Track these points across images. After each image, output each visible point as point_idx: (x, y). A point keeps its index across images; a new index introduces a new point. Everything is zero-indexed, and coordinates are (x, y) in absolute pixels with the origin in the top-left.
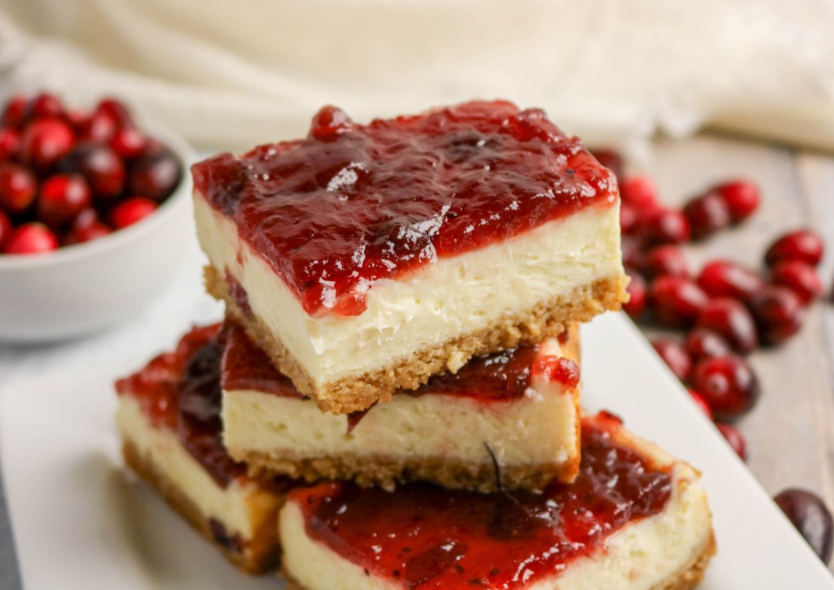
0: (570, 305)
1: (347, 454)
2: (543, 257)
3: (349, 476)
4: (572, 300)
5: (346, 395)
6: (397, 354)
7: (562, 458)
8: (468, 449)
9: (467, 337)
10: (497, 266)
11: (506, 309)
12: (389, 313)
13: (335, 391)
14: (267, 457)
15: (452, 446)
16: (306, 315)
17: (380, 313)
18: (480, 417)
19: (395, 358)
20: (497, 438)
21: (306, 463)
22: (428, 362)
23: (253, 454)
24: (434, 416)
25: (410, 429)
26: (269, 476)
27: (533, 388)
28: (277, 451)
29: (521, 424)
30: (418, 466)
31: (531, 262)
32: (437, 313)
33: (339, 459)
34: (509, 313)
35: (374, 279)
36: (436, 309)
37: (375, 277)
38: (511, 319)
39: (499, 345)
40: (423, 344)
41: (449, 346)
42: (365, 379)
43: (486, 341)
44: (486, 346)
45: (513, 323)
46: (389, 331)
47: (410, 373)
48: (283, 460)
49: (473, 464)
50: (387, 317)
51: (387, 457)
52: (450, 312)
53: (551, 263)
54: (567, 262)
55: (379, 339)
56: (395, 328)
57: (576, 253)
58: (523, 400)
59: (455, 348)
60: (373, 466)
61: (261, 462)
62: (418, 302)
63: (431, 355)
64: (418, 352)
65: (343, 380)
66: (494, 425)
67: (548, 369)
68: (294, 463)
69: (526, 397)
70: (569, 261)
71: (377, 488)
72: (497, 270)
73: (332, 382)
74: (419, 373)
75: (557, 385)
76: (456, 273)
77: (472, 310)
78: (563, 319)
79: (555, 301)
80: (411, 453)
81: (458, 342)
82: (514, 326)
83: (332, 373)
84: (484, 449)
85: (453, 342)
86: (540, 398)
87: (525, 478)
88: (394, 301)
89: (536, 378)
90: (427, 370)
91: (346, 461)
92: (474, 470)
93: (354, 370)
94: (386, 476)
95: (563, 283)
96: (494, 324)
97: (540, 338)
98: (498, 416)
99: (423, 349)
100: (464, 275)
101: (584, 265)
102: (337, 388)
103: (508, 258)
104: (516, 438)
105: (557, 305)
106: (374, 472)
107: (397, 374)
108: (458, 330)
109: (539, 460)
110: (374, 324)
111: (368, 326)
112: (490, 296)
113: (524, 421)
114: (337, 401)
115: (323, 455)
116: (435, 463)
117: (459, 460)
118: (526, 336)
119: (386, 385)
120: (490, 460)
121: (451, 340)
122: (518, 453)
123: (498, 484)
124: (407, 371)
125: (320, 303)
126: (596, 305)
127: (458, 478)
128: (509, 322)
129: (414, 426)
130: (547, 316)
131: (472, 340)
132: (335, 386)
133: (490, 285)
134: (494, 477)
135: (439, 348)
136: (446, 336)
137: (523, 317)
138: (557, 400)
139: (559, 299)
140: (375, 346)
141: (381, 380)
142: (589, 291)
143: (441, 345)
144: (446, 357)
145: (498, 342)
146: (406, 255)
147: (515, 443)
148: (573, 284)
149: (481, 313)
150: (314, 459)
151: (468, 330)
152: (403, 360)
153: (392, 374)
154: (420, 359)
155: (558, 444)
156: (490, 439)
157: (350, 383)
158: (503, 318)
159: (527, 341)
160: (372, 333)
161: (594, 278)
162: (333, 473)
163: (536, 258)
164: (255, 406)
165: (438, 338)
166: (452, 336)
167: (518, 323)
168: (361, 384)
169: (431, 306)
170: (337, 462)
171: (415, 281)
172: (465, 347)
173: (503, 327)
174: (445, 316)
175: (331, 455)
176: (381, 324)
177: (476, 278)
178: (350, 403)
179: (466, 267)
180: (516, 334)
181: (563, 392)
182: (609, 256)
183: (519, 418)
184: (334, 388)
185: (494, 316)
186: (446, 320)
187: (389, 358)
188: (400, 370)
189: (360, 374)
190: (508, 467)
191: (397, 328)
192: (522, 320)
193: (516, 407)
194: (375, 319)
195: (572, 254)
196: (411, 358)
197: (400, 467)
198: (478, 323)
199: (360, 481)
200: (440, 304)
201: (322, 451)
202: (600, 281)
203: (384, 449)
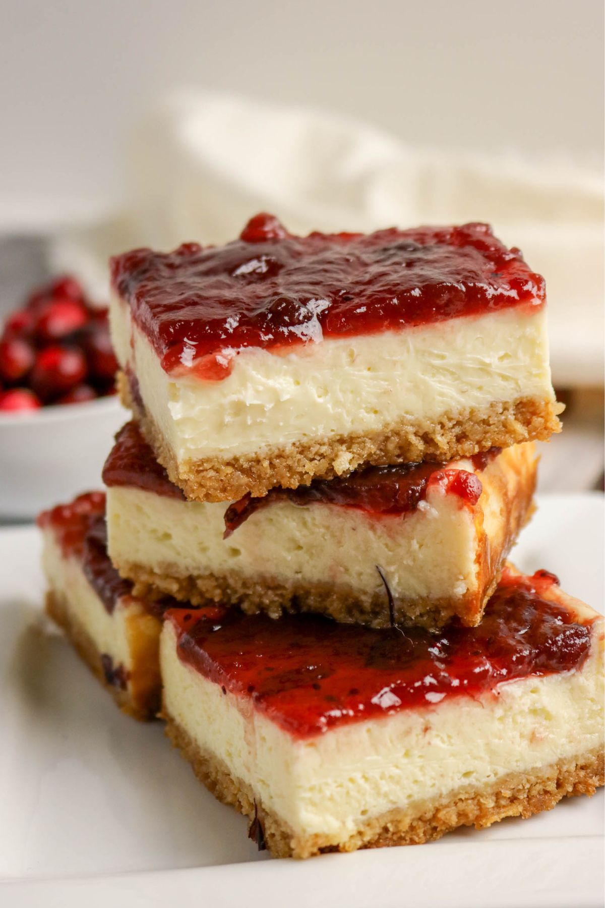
0: (486, 422)
1: (233, 572)
2: (452, 359)
3: (234, 600)
4: (490, 417)
5: (210, 478)
6: (272, 441)
7: (460, 590)
8: (360, 574)
9: (359, 438)
10: (394, 358)
11: (407, 413)
12: (261, 388)
13: (198, 472)
14: (151, 572)
15: (342, 569)
16: (163, 371)
17: (249, 385)
18: (371, 534)
19: (269, 445)
20: (389, 563)
21: (191, 582)
22: (312, 460)
23: (137, 567)
24: (322, 530)
25: (300, 548)
26: (154, 597)
27: (427, 501)
28: (161, 564)
29: (415, 545)
30: (308, 593)
31: (437, 362)
32: (321, 400)
33: (225, 578)
34: (409, 417)
35: (245, 346)
36: (320, 397)
37: (245, 344)
38: (412, 425)
39: (399, 456)
40: (305, 435)
41: (337, 444)
42: (233, 463)
43: (382, 447)
44: (383, 454)
45: (414, 431)
46: (260, 409)
47: (290, 468)
48: (167, 576)
49: (365, 593)
50: (257, 391)
51: (273, 578)
52: (337, 403)
53: (462, 367)
54: (481, 369)
55: (249, 418)
56: (268, 406)
57: (492, 359)
58: (416, 515)
59: (344, 447)
60: (259, 588)
61: (144, 577)
62: (297, 383)
63: (314, 450)
64: (298, 444)
65: (208, 460)
66: (387, 545)
67: (446, 481)
68: (177, 580)
69: (420, 510)
70: (484, 369)
71: (263, 615)
72: (395, 363)
73: (195, 459)
74: (300, 469)
75: (454, 498)
76: (344, 358)
77: (364, 406)
78: (477, 438)
79: (467, 413)
80: (299, 576)
81: (347, 441)
82: (416, 434)
83: (192, 447)
84: (377, 574)
85: (341, 441)
86: (434, 513)
87: (421, 615)
88: (268, 376)
89: (431, 489)
90: (311, 469)
91: (231, 581)
92: (366, 600)
93: (221, 451)
94: (272, 602)
95: (477, 394)
96: (391, 427)
97: (449, 456)
98: (391, 533)
99: (305, 440)
100: (353, 361)
101: (505, 378)
102: (201, 468)
103: (408, 351)
104: (411, 563)
105: (470, 419)
106: (261, 596)
107: (272, 465)
108: (347, 428)
109: (436, 593)
110: (241, 397)
111: (234, 397)
112: (386, 393)
113: (418, 543)
114: (201, 486)
115: (207, 573)
116: (326, 590)
117: (351, 587)
118: (431, 450)
119: (259, 477)
120: (383, 588)
121: (338, 438)
122: (413, 582)
123: (392, 619)
124: (284, 464)
125: (178, 362)
126: (520, 428)
127: (349, 611)
128: (411, 429)
129: (302, 542)
130: (457, 430)
131: (364, 442)
132: (199, 466)
133: (385, 380)
134: (387, 612)
135: (324, 444)
136: (333, 430)
137: (427, 426)
138: (453, 517)
139: (472, 412)
140: (244, 426)
141: (254, 470)
142: (512, 411)
143: (326, 440)
144: (332, 456)
145: (397, 452)
146: (285, 326)
147: (409, 569)
148: (490, 398)
149: (376, 412)
150: (199, 577)
151: (359, 429)
152: (279, 449)
153: (266, 464)
154: (301, 453)
155: (456, 574)
156: (382, 562)
157: (217, 466)
158: (402, 423)
159: (433, 456)
160: (239, 408)
161: (516, 395)
162: (217, 596)
163: (443, 357)
164: (139, 509)
165: (322, 431)
166: (340, 432)
167: (421, 433)
168: (229, 470)
169: (313, 391)
170: (222, 582)
171: (293, 357)
172: (355, 448)
173: (402, 433)
174: (329, 406)
175: (216, 573)
176: (249, 398)
177: (369, 369)
178: (216, 489)
179: (356, 352)
180: (419, 445)
181: (460, 508)
182: (535, 371)
183: (413, 539)
184: (198, 468)
185: (391, 417)
186: (331, 411)
187: (263, 444)
188: (277, 462)
189: (228, 457)
190: (402, 600)
191: (269, 406)
192: (426, 430)
193: (409, 523)
194: (243, 392)
195: (487, 360)
196: (289, 449)
197: (288, 594)
198: (371, 423)
199: (245, 606)
200: (325, 390)
201: (207, 568)
202: (525, 400)
203: (271, 569)
